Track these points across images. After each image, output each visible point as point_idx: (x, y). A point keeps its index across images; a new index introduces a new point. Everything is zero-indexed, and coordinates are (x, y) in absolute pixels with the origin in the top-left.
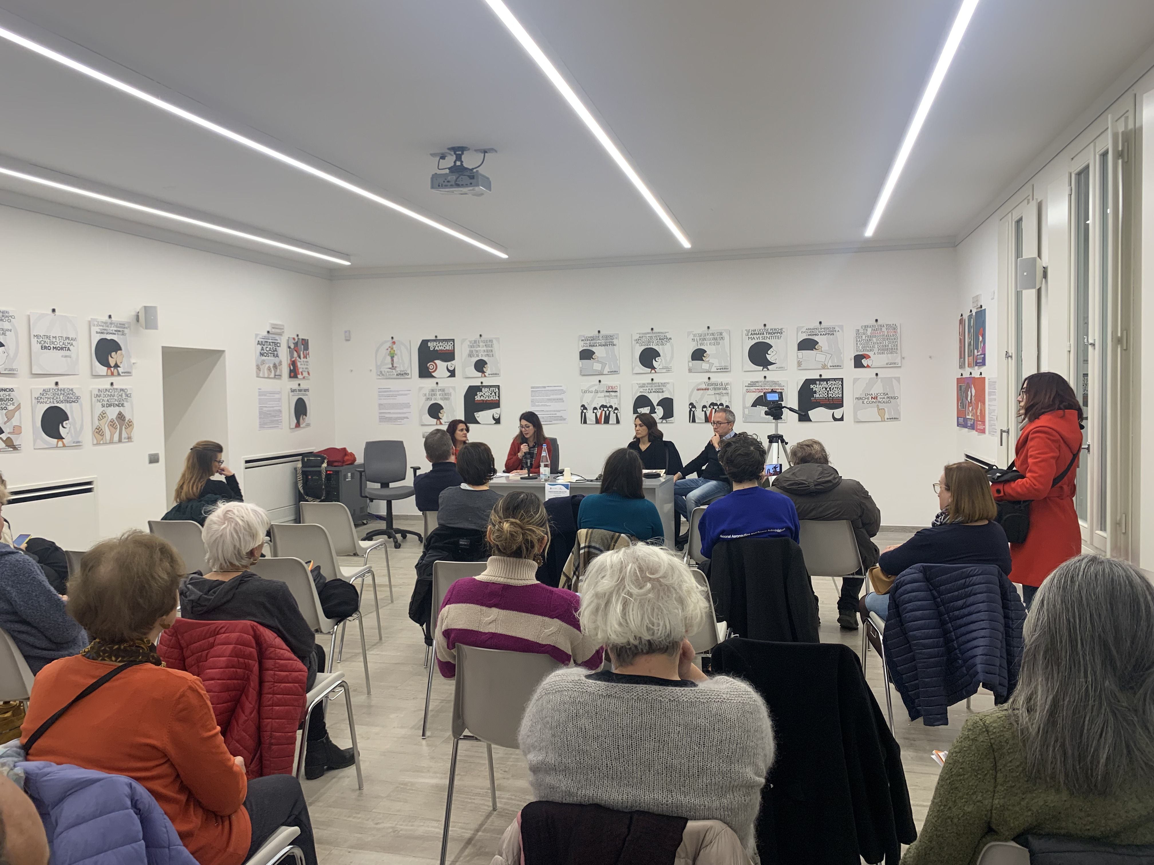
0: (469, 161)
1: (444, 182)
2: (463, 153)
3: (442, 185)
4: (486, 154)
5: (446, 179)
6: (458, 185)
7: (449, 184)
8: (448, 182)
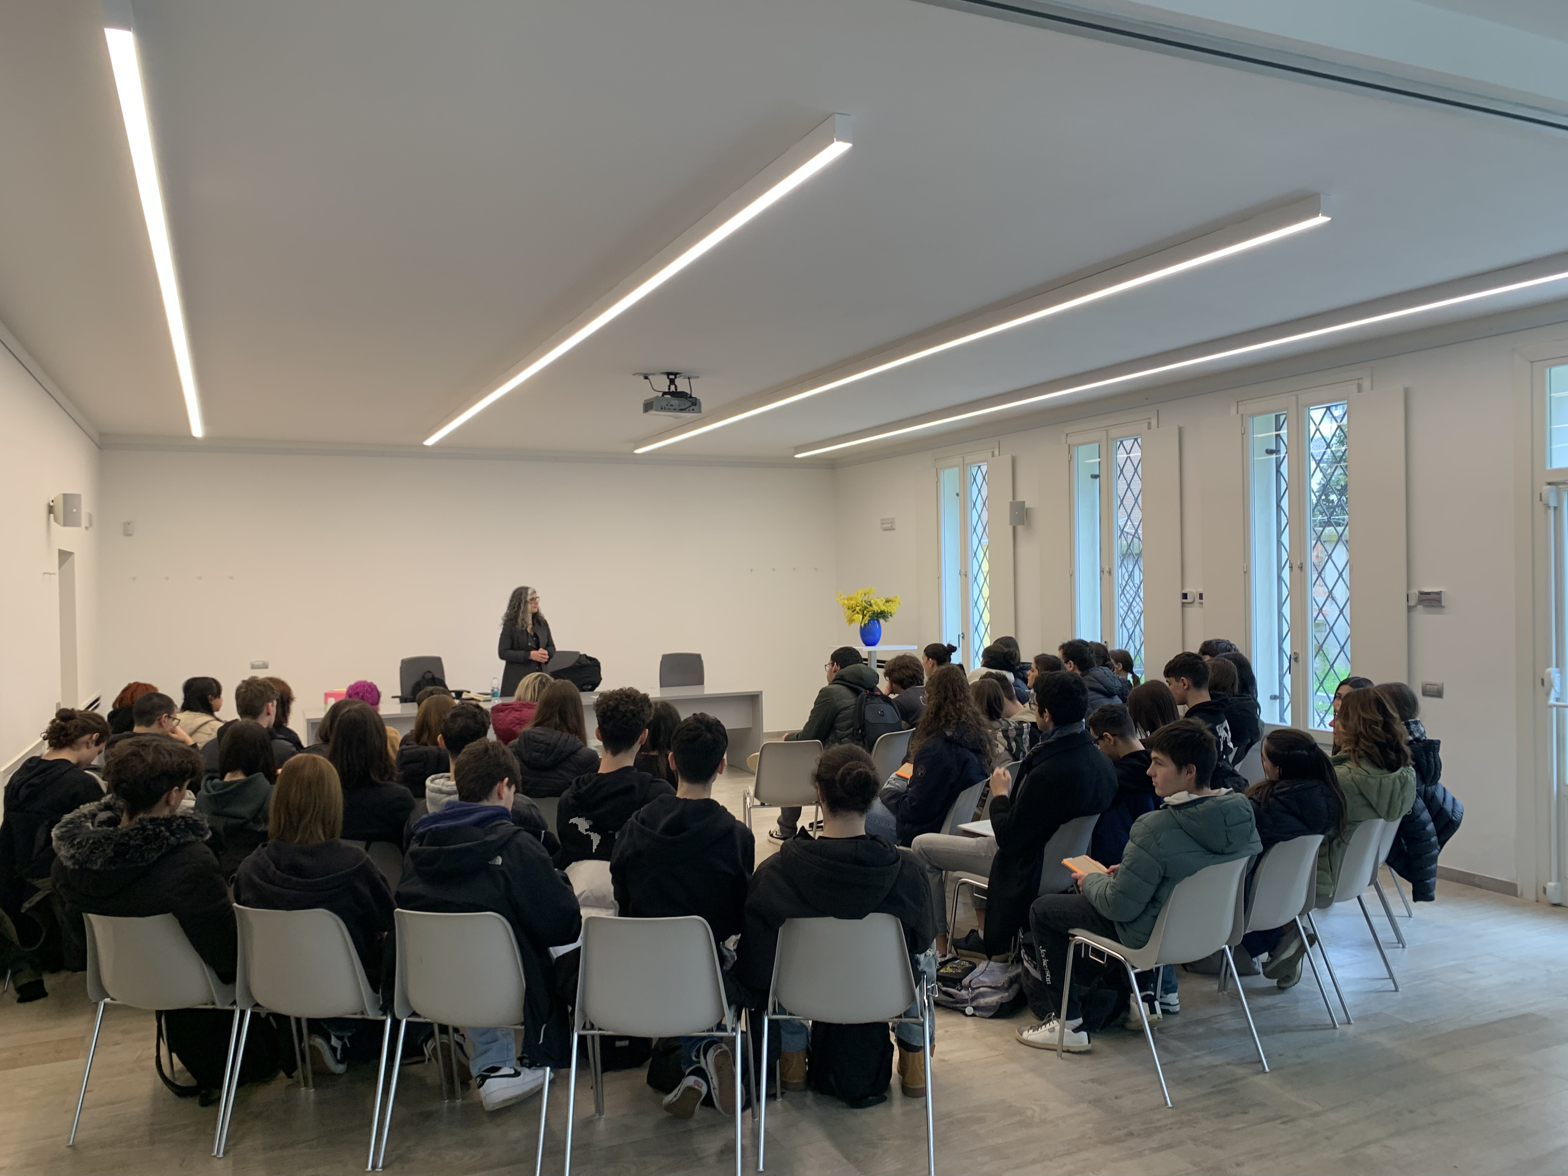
0: (682, 385)
1: (667, 405)
2: (676, 378)
3: (665, 409)
4: (691, 380)
5: (669, 403)
6: (682, 410)
7: (672, 408)
8: (672, 406)
